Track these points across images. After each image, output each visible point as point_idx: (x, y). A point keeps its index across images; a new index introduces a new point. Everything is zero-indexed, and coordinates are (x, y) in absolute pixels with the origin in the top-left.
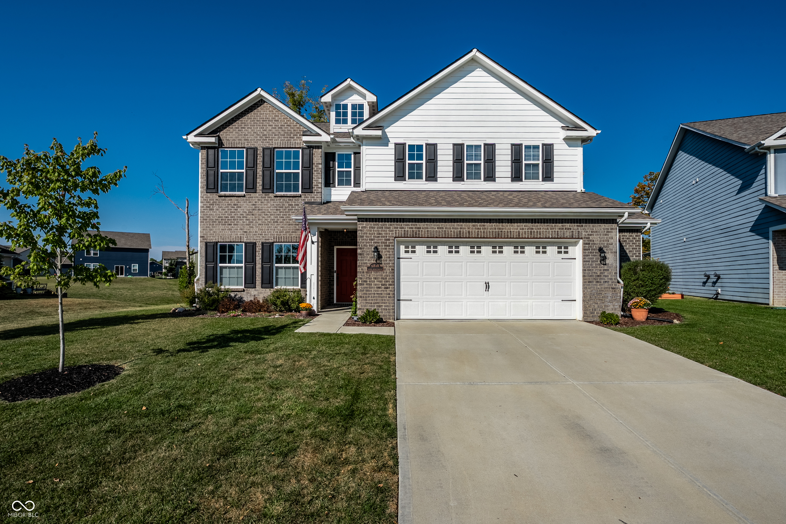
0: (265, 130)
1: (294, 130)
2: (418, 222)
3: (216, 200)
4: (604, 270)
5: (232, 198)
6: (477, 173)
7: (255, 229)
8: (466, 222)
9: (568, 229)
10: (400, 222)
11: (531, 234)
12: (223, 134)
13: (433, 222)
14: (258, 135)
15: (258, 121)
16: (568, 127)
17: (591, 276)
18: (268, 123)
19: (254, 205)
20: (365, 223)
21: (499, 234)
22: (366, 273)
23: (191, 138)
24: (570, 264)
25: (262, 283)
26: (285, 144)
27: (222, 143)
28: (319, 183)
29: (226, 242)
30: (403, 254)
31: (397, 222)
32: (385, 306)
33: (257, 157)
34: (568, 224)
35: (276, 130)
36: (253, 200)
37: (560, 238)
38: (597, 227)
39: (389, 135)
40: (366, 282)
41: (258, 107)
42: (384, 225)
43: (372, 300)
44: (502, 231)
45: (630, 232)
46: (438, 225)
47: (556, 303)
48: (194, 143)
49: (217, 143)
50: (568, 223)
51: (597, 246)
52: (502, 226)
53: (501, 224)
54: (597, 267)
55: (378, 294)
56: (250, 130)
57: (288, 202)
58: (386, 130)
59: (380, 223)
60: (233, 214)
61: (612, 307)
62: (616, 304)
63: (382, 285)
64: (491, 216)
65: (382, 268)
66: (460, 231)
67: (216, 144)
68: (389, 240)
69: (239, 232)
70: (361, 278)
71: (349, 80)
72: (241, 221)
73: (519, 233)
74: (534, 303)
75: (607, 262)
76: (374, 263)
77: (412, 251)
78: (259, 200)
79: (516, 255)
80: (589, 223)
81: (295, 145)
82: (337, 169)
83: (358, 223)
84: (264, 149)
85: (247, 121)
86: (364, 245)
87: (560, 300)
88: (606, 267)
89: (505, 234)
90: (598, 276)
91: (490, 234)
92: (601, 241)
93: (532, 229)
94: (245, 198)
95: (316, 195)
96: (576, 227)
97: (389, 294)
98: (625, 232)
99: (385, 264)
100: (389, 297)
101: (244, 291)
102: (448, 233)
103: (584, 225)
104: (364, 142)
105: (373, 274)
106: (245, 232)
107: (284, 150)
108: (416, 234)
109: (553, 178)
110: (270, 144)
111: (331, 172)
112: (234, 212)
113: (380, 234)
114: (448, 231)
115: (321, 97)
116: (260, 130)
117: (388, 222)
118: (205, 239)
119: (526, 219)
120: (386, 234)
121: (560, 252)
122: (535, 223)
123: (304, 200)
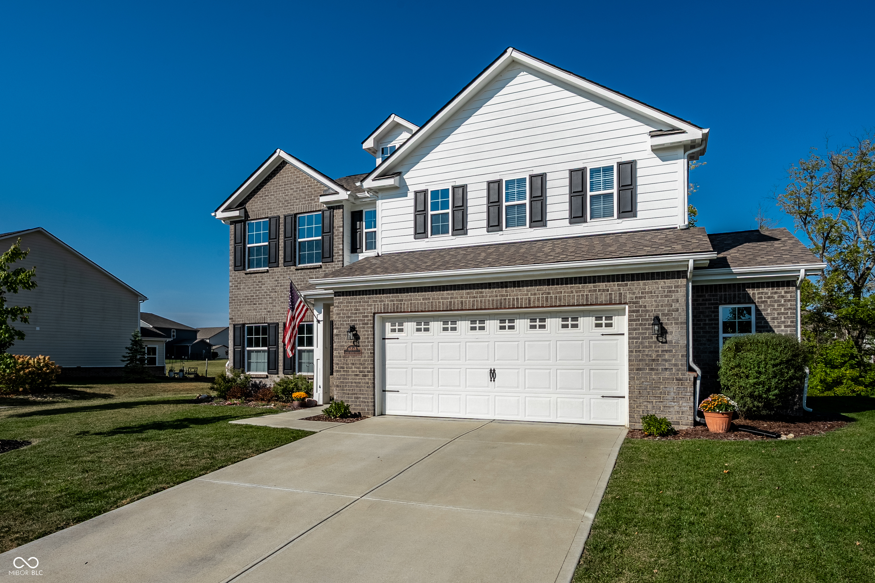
0: (287, 195)
1: (315, 191)
2: (400, 293)
3: (243, 278)
4: (663, 351)
5: (257, 275)
6: (522, 217)
7: (278, 308)
8: (459, 289)
9: (604, 290)
10: (380, 294)
11: (547, 301)
12: (248, 206)
13: (418, 292)
14: (280, 201)
15: (280, 186)
16: (661, 130)
17: (640, 360)
18: (289, 187)
19: (277, 281)
20: (342, 297)
21: (501, 303)
22: (344, 357)
23: (220, 214)
24: (615, 342)
25: (284, 369)
26: (306, 208)
27: (248, 215)
28: (340, 250)
29: (252, 323)
30: (389, 334)
31: (376, 294)
32: (364, 398)
33: (279, 226)
34: (604, 284)
35: (298, 194)
36: (276, 275)
37: (591, 305)
38: (650, 285)
39: (408, 182)
40: (343, 368)
41: (281, 170)
42: (361, 299)
43: (349, 390)
44: (505, 299)
45: (773, 286)
46: (423, 295)
47: (592, 401)
48: (225, 219)
49: (244, 216)
50: (603, 282)
51: (651, 314)
52: (506, 291)
53: (504, 289)
54: (651, 347)
55: (355, 382)
56: (273, 197)
57: (309, 275)
58: (405, 177)
59: (358, 297)
60: (258, 292)
61: (677, 408)
62: (685, 404)
63: (360, 372)
64: (490, 279)
65: (359, 351)
66: (451, 302)
67: (242, 217)
68: (367, 316)
69: (263, 312)
70: (338, 364)
71: (393, 115)
72: (265, 300)
73: (530, 301)
74: (559, 400)
75: (668, 339)
76: (352, 346)
77: (399, 329)
78: (281, 275)
79: (533, 331)
80: (638, 280)
81: (316, 208)
82: (365, 231)
83: (335, 298)
84: (285, 217)
85: (270, 187)
86: (341, 324)
87: (600, 397)
88: (666, 347)
89: (509, 302)
90: (653, 360)
91: (489, 304)
92: (657, 306)
93: (549, 293)
94: (268, 274)
95: (336, 264)
96: (616, 288)
97: (368, 383)
98: (763, 287)
99: (363, 346)
100: (367, 387)
101: (267, 377)
102: (436, 305)
103: (629, 283)
104: (380, 194)
105: (350, 359)
106: (269, 312)
107: (306, 215)
108: (397, 308)
109: (636, 212)
110: (292, 211)
111: (358, 234)
112: (259, 290)
113: (357, 310)
114: (436, 303)
115: (362, 143)
116: (282, 196)
117: (366, 295)
118: (234, 321)
119: (540, 280)
120: (364, 309)
121: (598, 325)
122: (553, 284)
123: (324, 271)
